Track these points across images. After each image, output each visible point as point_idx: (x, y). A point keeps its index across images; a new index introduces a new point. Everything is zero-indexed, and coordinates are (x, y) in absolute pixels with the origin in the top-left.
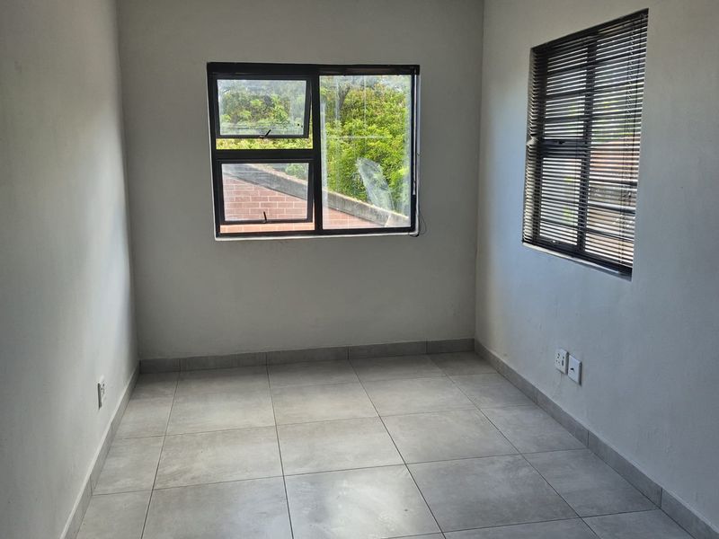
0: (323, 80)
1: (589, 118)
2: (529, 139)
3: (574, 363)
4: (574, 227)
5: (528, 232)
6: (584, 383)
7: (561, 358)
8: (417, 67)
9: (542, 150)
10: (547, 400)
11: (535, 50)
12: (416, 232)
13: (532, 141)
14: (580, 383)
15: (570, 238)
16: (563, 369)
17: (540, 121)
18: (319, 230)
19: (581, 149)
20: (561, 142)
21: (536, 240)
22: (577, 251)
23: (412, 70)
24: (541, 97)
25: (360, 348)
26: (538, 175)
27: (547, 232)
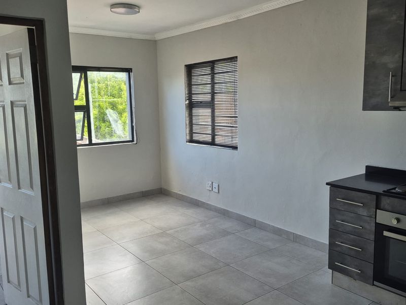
0: (89, 73)
1: (213, 94)
2: (186, 101)
3: (215, 185)
4: (209, 134)
5: (188, 138)
6: (220, 192)
7: (209, 185)
8: (131, 69)
9: (191, 106)
10: (204, 203)
11: (186, 66)
12: (135, 142)
13: (187, 102)
14: (219, 192)
15: (208, 138)
16: (211, 189)
17: (190, 94)
18: (91, 143)
19: (211, 104)
20: (201, 102)
21: (191, 141)
22: (213, 143)
23: (128, 71)
24: (190, 85)
25: (113, 198)
26: (191, 116)
27: (196, 137)
